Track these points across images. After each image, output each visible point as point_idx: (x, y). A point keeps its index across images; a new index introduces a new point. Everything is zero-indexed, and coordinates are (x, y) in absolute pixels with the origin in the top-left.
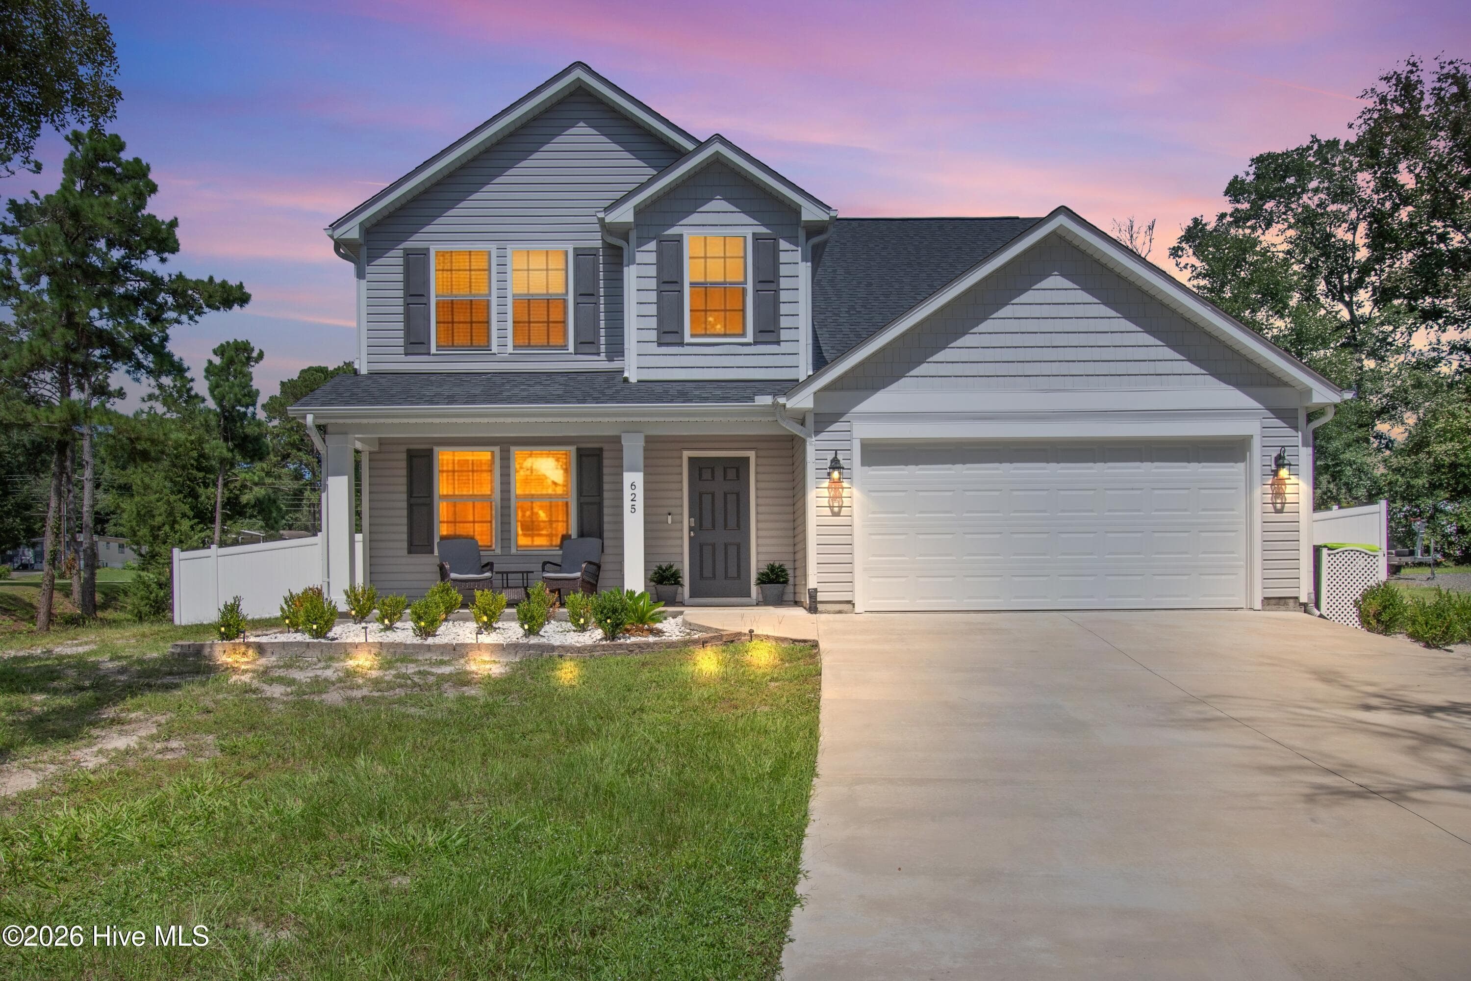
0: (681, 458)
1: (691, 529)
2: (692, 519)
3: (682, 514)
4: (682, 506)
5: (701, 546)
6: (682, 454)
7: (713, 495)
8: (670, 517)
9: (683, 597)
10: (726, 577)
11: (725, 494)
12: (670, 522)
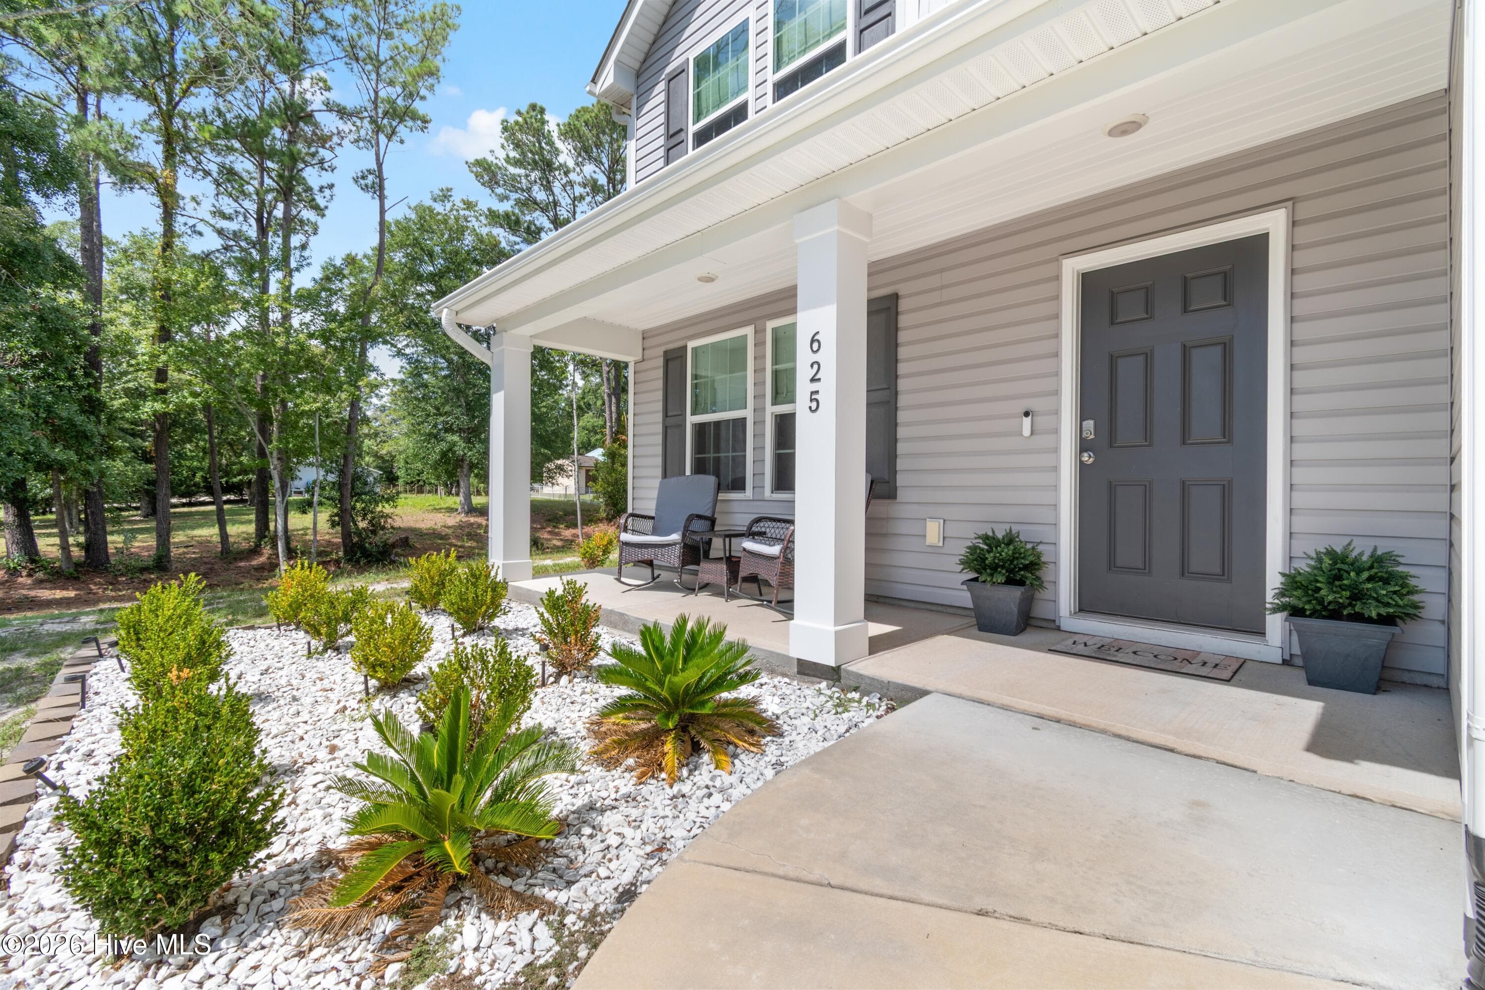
0: (1058, 278)
1: (1084, 446)
2: (1089, 424)
3: (1057, 412)
4: (1057, 393)
5: (1112, 488)
6: (1060, 268)
7: (1148, 357)
8: (1027, 421)
9: (1057, 610)
10: (1184, 571)
11: (1186, 351)
12: (1027, 432)
